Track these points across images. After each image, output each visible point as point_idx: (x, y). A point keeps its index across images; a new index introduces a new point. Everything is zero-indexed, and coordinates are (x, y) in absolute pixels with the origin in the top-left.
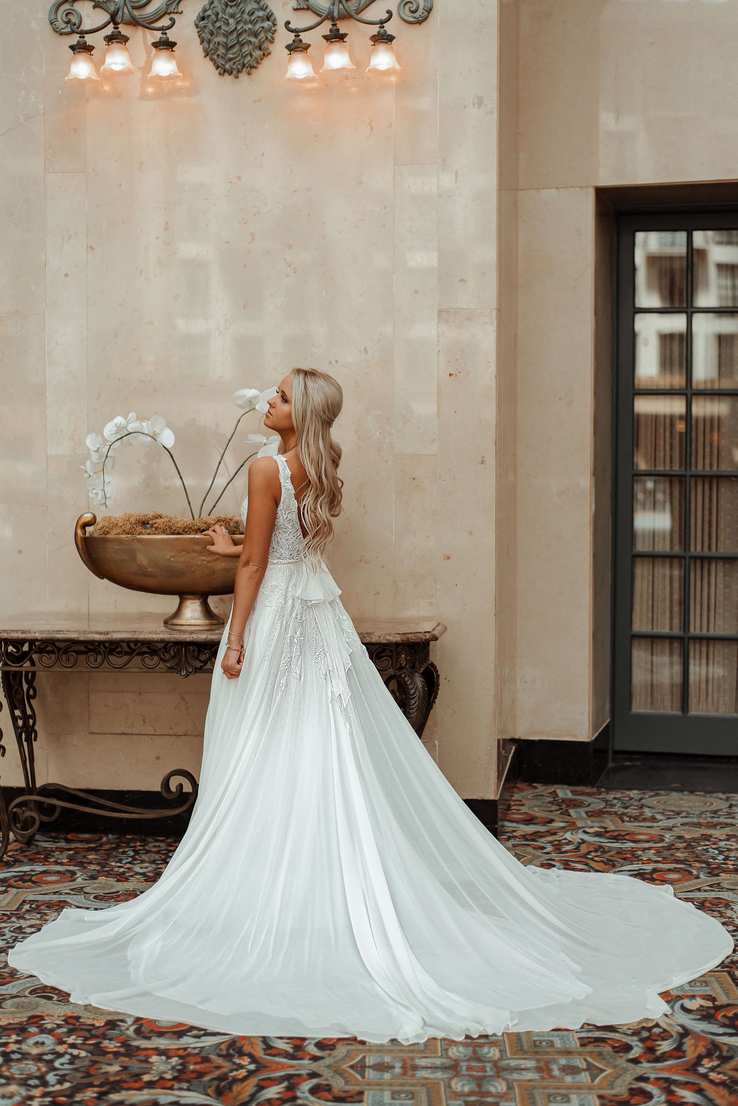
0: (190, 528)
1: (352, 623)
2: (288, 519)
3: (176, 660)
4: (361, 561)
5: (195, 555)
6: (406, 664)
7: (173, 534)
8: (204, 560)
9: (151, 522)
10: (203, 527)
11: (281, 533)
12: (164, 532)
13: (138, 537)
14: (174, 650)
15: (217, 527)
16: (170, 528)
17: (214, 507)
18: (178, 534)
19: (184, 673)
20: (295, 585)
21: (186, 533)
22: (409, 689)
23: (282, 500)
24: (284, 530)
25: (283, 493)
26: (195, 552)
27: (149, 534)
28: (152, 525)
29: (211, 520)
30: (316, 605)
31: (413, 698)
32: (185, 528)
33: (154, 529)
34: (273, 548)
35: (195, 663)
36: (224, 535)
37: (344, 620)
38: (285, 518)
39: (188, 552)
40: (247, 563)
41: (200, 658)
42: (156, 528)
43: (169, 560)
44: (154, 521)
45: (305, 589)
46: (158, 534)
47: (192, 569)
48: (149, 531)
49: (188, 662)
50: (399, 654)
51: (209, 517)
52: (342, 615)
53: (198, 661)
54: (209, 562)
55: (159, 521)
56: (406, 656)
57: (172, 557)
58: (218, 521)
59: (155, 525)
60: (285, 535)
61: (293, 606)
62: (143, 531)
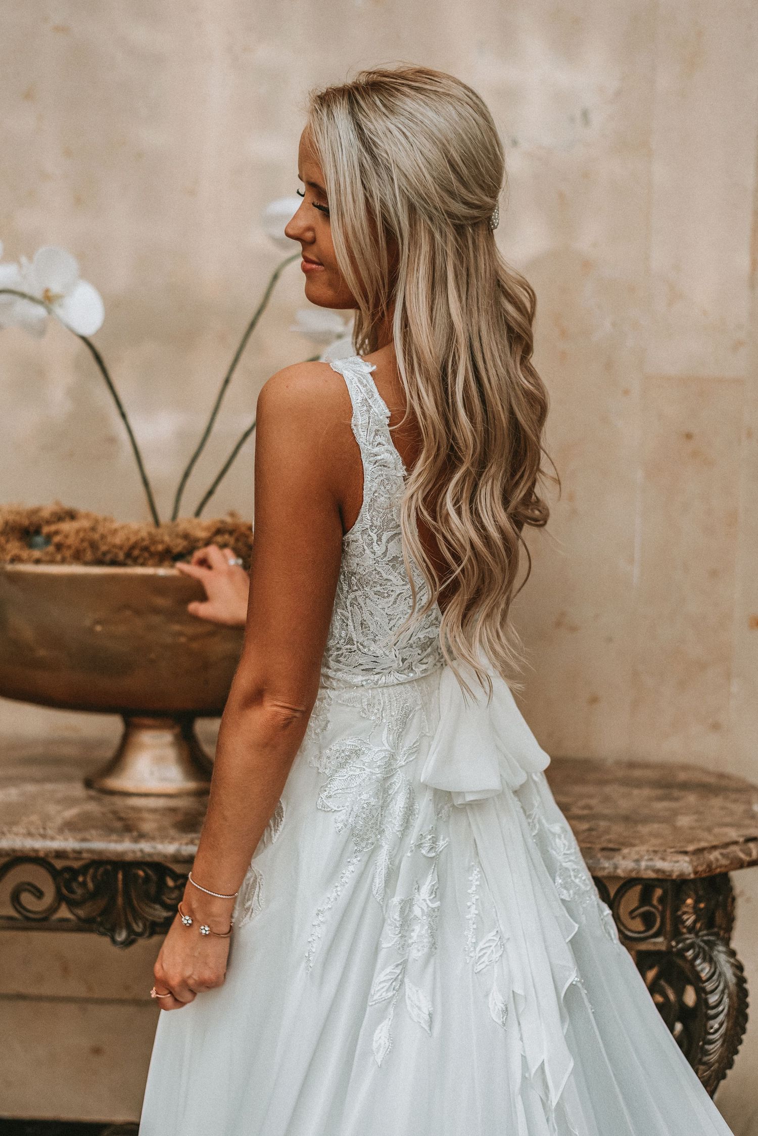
0: (146, 549)
1: (574, 843)
2: (389, 556)
3: (102, 903)
4: (558, 624)
5: (156, 619)
6: (695, 922)
7: (99, 562)
8: (181, 634)
9: (46, 530)
10: (180, 545)
11: (371, 594)
12: (78, 557)
13: (9, 567)
14: (94, 878)
15: (213, 553)
16: (93, 545)
17: (210, 493)
18: (114, 563)
19: (122, 936)
20: (416, 750)
21: (136, 562)
22: (707, 993)
23: (367, 499)
24: (378, 588)
25: (367, 478)
26: (156, 611)
27: (38, 562)
28: (49, 538)
29: (200, 528)
30: (477, 805)
31: (716, 1016)
32: (133, 547)
33: (51, 549)
34: (350, 641)
35: (151, 911)
36: (230, 574)
37: (554, 834)
38: (379, 553)
39: (138, 612)
40: (256, 697)
41: (165, 898)
42: (59, 547)
43: (91, 630)
44: (53, 528)
45: (447, 759)
46: (63, 561)
47: (153, 656)
48: (37, 554)
49: (134, 910)
50: (679, 902)
51: (196, 521)
52: (547, 820)
53: (157, 907)
54: (193, 638)
55: (67, 527)
56: (697, 902)
57: (98, 622)
58: (219, 532)
59: (57, 539)
60: (382, 603)
61: (409, 812)
62: (25, 554)
